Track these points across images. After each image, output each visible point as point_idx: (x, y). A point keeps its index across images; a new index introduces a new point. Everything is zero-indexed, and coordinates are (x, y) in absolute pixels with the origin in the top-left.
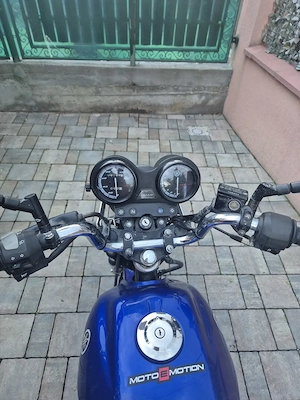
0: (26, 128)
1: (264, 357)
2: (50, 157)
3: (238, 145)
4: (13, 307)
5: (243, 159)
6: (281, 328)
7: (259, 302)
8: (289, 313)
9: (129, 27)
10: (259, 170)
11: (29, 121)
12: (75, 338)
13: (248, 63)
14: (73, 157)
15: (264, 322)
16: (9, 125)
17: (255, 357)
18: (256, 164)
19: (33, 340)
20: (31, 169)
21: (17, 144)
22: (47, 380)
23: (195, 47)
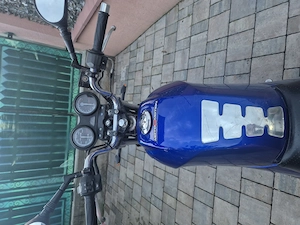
0: (115, 187)
1: (257, 39)
2: (130, 174)
3: (133, 48)
4: (209, 210)
5: (141, 44)
6: (241, 25)
7: (224, 40)
8: (233, 18)
9: (56, 116)
10: (147, 33)
11: (111, 184)
12: (231, 172)
13: (80, 41)
14: (131, 159)
15: (236, 37)
16: (112, 197)
17: (257, 46)
18: (144, 36)
19: (229, 200)
20: (136, 187)
21: (122, 193)
22: (253, 194)
23: (71, 75)
